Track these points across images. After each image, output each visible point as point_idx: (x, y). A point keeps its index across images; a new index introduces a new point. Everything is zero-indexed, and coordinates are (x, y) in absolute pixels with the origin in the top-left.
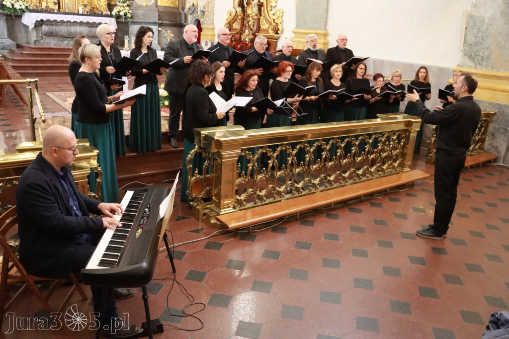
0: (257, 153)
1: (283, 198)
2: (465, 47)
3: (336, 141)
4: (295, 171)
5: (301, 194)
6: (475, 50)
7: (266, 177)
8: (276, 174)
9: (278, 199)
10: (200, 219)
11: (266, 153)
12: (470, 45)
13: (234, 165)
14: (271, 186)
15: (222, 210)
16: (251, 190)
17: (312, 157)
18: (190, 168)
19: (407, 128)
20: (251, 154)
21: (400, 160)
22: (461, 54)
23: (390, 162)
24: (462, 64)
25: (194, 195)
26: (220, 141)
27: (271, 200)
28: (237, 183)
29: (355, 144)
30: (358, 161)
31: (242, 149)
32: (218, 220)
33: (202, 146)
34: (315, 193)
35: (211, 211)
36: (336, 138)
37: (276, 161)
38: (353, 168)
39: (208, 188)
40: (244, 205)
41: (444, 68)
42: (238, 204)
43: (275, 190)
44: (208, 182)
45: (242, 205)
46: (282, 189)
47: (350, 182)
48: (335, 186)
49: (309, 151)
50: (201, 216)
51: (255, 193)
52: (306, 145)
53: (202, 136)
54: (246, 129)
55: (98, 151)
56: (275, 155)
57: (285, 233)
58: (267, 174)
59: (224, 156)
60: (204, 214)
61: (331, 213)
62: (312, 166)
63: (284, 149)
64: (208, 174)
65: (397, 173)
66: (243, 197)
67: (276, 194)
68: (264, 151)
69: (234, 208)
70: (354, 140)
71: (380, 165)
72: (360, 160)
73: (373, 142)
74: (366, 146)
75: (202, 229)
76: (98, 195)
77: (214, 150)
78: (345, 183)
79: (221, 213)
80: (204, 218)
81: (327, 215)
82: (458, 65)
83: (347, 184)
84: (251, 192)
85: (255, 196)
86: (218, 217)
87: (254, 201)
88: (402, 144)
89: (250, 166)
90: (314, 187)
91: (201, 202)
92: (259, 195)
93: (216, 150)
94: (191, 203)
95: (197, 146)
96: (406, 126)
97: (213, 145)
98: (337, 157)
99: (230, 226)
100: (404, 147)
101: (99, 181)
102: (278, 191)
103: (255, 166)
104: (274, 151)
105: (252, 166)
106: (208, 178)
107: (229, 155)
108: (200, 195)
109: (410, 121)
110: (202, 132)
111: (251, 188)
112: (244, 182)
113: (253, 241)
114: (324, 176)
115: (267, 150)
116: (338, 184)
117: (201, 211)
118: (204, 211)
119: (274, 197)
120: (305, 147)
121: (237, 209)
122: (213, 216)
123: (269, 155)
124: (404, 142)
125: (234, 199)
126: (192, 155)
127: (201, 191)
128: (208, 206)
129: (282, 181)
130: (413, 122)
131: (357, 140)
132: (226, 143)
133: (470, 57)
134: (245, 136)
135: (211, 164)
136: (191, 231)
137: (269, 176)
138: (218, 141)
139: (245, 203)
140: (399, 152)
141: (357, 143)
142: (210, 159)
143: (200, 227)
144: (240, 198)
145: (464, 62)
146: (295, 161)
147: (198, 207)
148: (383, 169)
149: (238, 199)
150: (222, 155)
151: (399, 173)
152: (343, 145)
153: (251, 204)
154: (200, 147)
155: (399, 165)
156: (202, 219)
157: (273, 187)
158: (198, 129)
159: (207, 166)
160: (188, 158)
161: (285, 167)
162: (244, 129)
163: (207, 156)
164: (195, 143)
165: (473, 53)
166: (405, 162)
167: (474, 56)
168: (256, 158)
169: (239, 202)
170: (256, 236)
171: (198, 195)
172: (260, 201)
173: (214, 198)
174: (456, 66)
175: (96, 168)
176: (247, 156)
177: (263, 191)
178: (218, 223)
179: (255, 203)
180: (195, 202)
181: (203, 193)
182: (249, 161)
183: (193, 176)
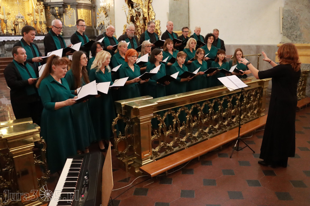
0: (165, 115)
1: (185, 146)
2: (283, 31)
3: (217, 100)
4: (192, 125)
5: (197, 142)
6: (290, 31)
7: (172, 132)
8: (179, 129)
9: (182, 147)
10: (127, 170)
11: (171, 114)
12: (287, 28)
13: (149, 126)
14: (176, 138)
15: (143, 162)
16: (162, 143)
17: (202, 114)
18: (115, 132)
19: (260, 86)
20: (160, 116)
21: (258, 108)
22: (281, 36)
23: (252, 111)
24: (283, 42)
25: (120, 152)
26: (137, 108)
27: (177, 148)
28: (152, 139)
29: (229, 101)
30: (232, 112)
31: (154, 113)
32: (141, 170)
33: (123, 114)
34: (207, 139)
35: (134, 163)
36: (217, 98)
37: (178, 119)
38: (229, 118)
39: (130, 145)
40: (159, 155)
41: (271, 45)
42: (154, 155)
43: (179, 141)
44: (130, 141)
45: (157, 156)
46: (184, 140)
47: (228, 128)
48: (219, 132)
49: (200, 109)
50: (127, 168)
51: (165, 145)
52: (198, 105)
53: (123, 106)
54: (154, 98)
55: (39, 127)
56: (177, 115)
57: (193, 173)
58: (172, 130)
59: (141, 121)
60: (130, 166)
61: (221, 153)
62: (203, 120)
63: (183, 110)
64: (129, 135)
65: (257, 118)
66: (157, 149)
67: (180, 143)
68: (169, 113)
69: (151, 158)
70: (228, 98)
71: (246, 114)
72: (233, 112)
73: (240, 98)
74: (237, 102)
75: (129, 178)
76: (44, 162)
77: (133, 116)
78: (225, 129)
79: (142, 164)
80: (130, 168)
81: (220, 155)
82: (280, 43)
83: (227, 129)
84: (162, 145)
85: (166, 147)
86: (141, 168)
87: (165, 151)
88: (258, 97)
89: (160, 125)
90: (205, 135)
91: (125, 157)
92: (168, 146)
93: (134, 117)
94: (119, 158)
95: (118, 115)
96: (259, 84)
97: (132, 112)
98: (219, 112)
99: (152, 174)
100: (259, 99)
101: (44, 150)
102: (181, 141)
103: (164, 125)
104: (176, 112)
105: (162, 126)
106: (129, 137)
107: (145, 120)
108: (125, 151)
109: (262, 81)
110: (122, 103)
111: (162, 142)
112: (157, 138)
113: (171, 183)
114: (212, 126)
115: (171, 112)
116: (221, 130)
117: (126, 164)
118: (129, 163)
119: (179, 146)
120: (197, 107)
121: (154, 158)
122: (136, 167)
123: (173, 116)
124: (259, 96)
125: (151, 151)
126: (115, 122)
127: (125, 149)
128: (131, 159)
129: (183, 133)
130: (264, 81)
131: (230, 98)
132: (141, 110)
133: (288, 37)
134: (156, 103)
135: (130, 127)
136: (121, 181)
137: (174, 131)
138: (136, 109)
139: (159, 154)
140: (256, 103)
141: (231, 100)
142: (129, 123)
143: (127, 177)
144: (155, 150)
145: (284, 40)
146: (191, 118)
147: (124, 161)
148: (248, 116)
149: (153, 152)
150: (139, 120)
151: (258, 118)
152: (222, 102)
153: (163, 154)
154: (121, 115)
155: (258, 112)
156: (128, 169)
157: (178, 139)
158: (118, 102)
159: (127, 129)
160: (113, 125)
161: (185, 123)
162: (153, 98)
163: (127, 122)
164: (117, 112)
165: (289, 34)
166: (261, 110)
167: (290, 36)
168: (164, 119)
169: (155, 154)
170: (171, 179)
171: (123, 151)
172: (169, 151)
173: (135, 153)
174: (279, 43)
175: (41, 141)
176: (157, 118)
177: (171, 143)
178: (141, 172)
179: (166, 153)
180: (121, 157)
181: (126, 149)
182: (159, 122)
183: (118, 137)
